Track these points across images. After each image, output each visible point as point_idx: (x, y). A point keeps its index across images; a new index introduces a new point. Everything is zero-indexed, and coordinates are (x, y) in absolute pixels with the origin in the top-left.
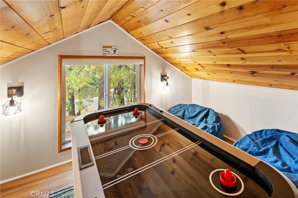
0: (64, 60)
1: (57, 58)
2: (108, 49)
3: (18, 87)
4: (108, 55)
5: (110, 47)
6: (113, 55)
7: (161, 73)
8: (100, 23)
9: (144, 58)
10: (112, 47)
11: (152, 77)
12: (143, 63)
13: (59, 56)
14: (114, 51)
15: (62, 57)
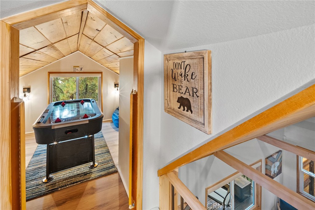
0: (51, 75)
1: (47, 73)
2: (77, 68)
3: (28, 88)
4: (76, 71)
5: (78, 67)
6: (80, 71)
7: (114, 83)
8: (72, 53)
9: (101, 73)
10: (80, 67)
11: (107, 85)
12: (101, 76)
13: (48, 72)
14: (81, 69)
15: (50, 73)
